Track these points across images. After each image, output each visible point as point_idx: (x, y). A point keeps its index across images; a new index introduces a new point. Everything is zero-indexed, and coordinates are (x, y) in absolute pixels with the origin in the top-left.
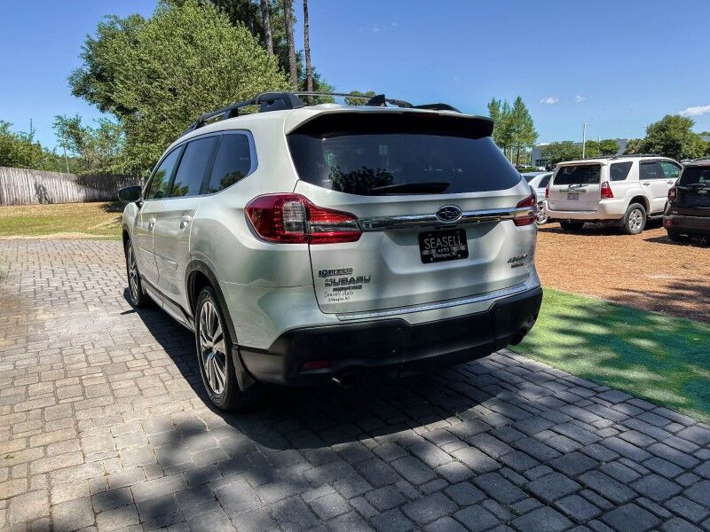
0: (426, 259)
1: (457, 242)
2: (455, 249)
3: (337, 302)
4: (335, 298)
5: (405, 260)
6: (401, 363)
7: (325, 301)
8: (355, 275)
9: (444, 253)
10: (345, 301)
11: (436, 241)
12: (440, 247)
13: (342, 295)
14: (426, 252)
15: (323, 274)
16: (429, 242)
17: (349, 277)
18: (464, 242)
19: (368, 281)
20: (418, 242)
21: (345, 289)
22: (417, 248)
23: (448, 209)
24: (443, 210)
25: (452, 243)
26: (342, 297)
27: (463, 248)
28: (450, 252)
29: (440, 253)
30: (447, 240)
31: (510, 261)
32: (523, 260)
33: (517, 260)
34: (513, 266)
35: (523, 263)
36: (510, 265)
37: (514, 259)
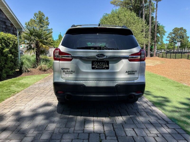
0: (93, 68)
1: (105, 64)
2: (104, 66)
3: (66, 77)
4: (65, 75)
5: (86, 68)
6: (83, 96)
7: (63, 76)
8: (70, 70)
9: (100, 67)
10: (68, 77)
11: (98, 63)
12: (99, 65)
13: (67, 75)
14: (94, 66)
15: (62, 69)
16: (95, 64)
17: (69, 70)
18: (108, 65)
19: (74, 72)
20: (91, 63)
21: (68, 74)
22: (91, 65)
23: (101, 54)
24: (99, 54)
26: (67, 76)
27: (107, 66)
28: (102, 67)
29: (98, 67)
30: (102, 64)
31: (127, 72)
32: (134, 73)
33: (130, 72)
34: (128, 74)
35: (134, 74)
36: (127, 73)
37: (129, 72)
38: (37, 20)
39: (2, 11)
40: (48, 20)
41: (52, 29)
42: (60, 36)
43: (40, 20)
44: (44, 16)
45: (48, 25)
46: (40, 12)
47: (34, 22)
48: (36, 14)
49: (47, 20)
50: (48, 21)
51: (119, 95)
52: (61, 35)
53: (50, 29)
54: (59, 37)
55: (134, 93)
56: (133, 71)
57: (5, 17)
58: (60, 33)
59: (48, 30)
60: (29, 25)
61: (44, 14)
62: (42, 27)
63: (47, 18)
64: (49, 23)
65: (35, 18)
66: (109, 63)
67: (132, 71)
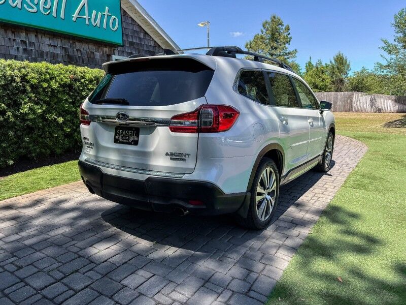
0: (116, 141)
1: (133, 135)
2: (132, 139)
4: (87, 150)
7: (85, 151)
8: (90, 141)
9: (125, 139)
11: (122, 132)
12: (124, 135)
14: (117, 137)
15: (84, 139)
16: (119, 132)
17: (88, 142)
18: (138, 137)
19: (93, 146)
20: (114, 131)
22: (113, 134)
23: (122, 115)
24: (119, 114)
25: (131, 135)
26: (89, 151)
27: (136, 139)
28: (128, 140)
29: (123, 139)
30: (128, 133)
31: (167, 154)
32: (184, 157)
33: (175, 156)
34: (172, 159)
35: (183, 160)
36: (169, 157)
37: (172, 154)
38: (267, 35)
39: (148, 34)
40: (289, 31)
41: (296, 50)
42: (309, 65)
43: (273, 35)
44: (282, 25)
45: (288, 42)
46: (274, 17)
47: (262, 40)
48: (267, 22)
49: (287, 33)
50: (289, 34)
51: (153, 202)
52: (312, 63)
53: (291, 51)
54: (306, 66)
55: (181, 203)
56: (180, 154)
57: (152, 44)
58: (310, 58)
59: (286, 54)
60: (251, 47)
61: (282, 19)
62: (276, 48)
63: (288, 29)
64: (291, 38)
65: (264, 31)
66: (140, 132)
67: (177, 152)
